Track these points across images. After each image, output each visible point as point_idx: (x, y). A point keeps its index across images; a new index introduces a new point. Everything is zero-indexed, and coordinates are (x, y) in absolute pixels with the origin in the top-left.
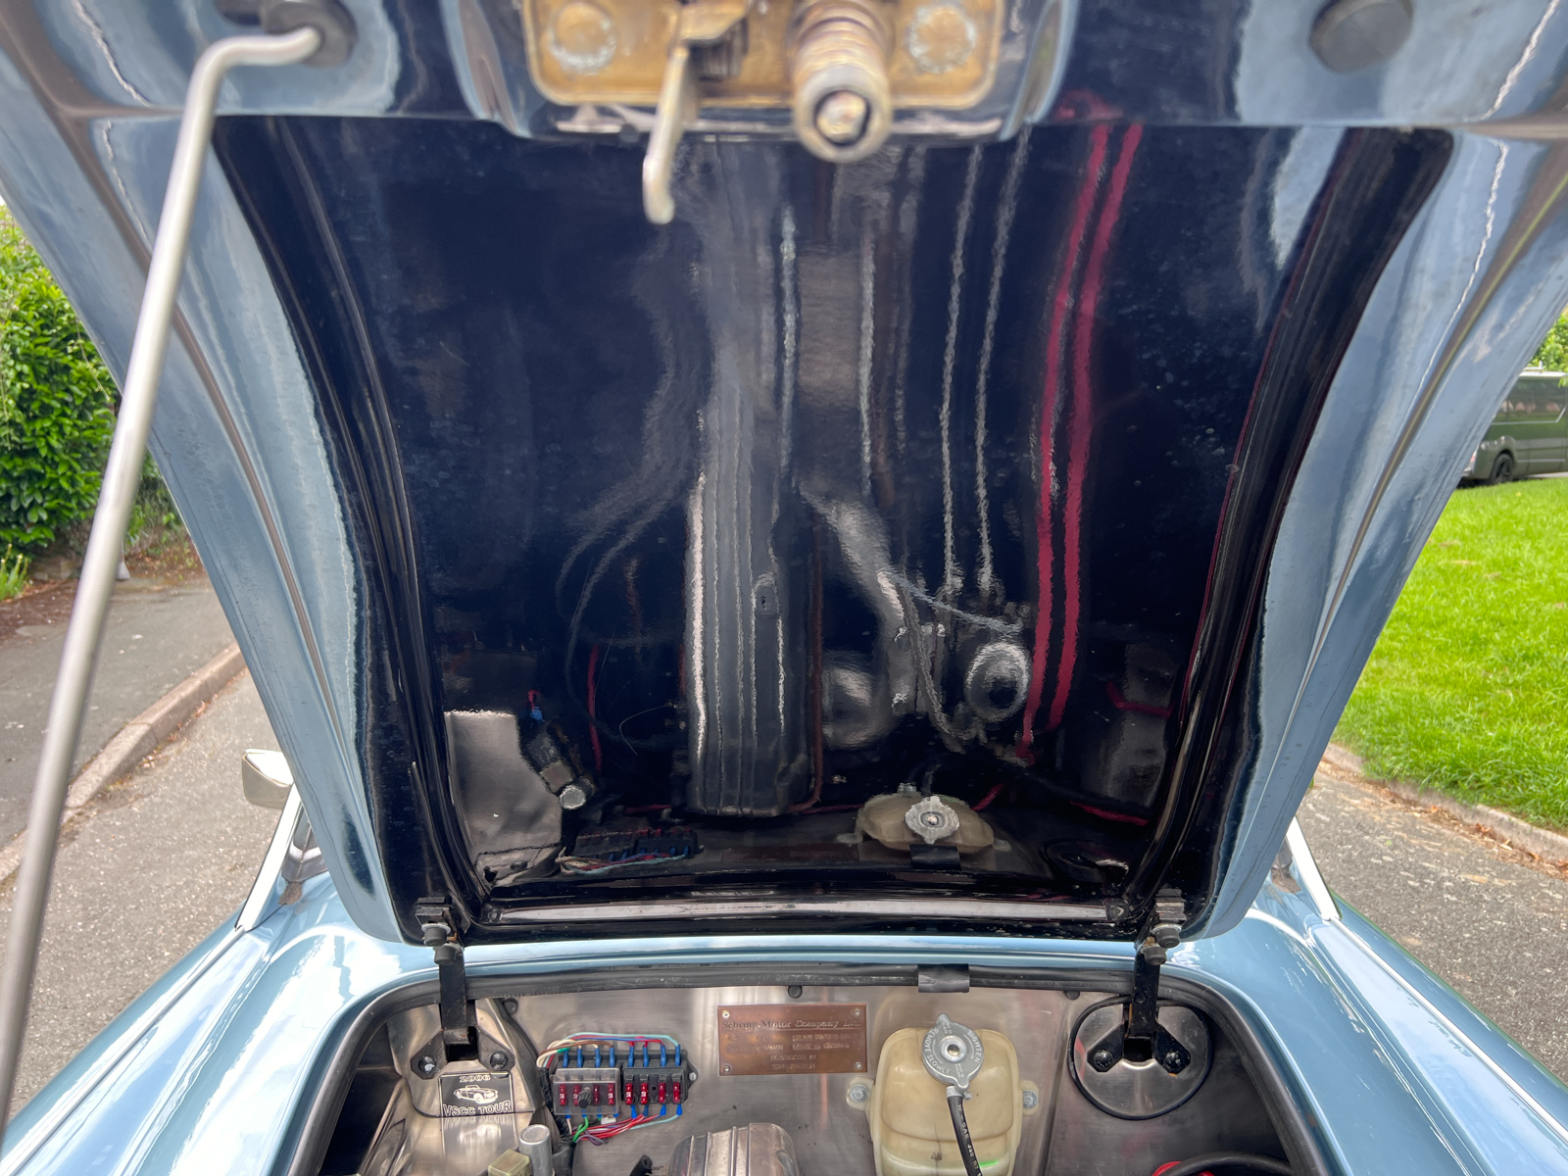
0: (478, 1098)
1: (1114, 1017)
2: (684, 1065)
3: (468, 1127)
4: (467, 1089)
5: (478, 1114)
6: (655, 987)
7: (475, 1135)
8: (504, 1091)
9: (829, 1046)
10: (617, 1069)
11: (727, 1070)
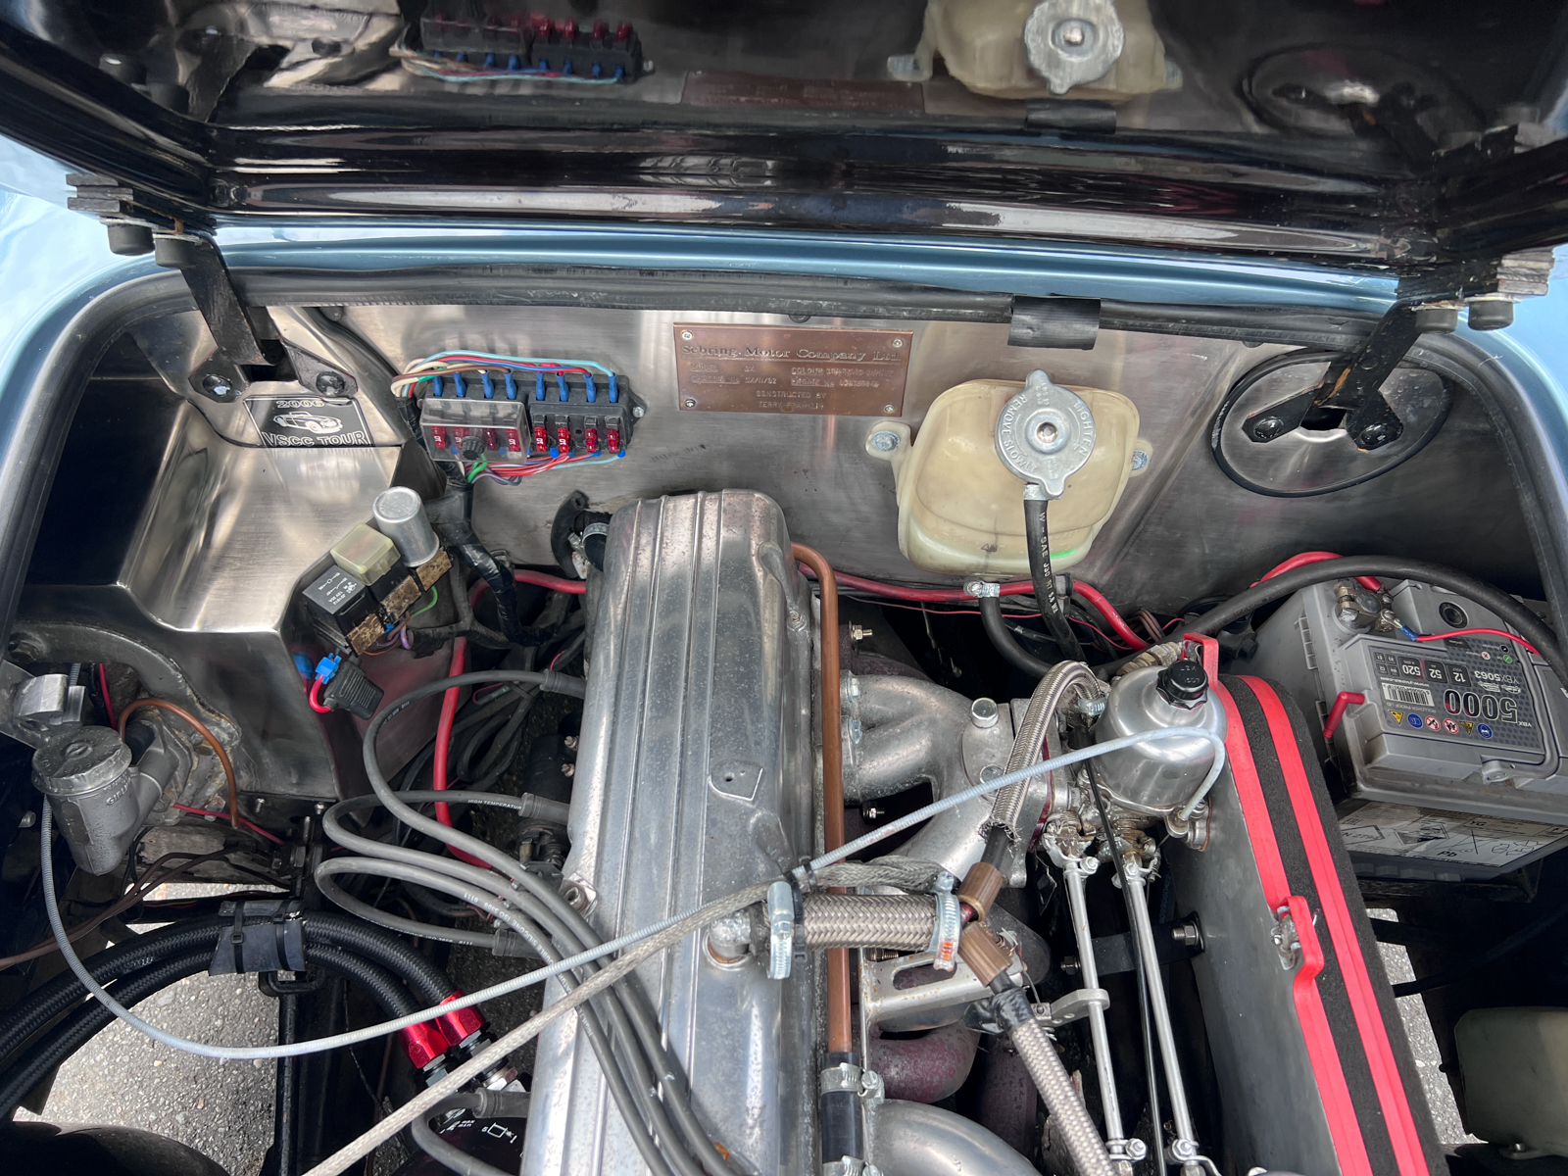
0: (313, 427)
1: (1309, 375)
2: (624, 396)
3: (309, 458)
4: (291, 415)
5: (318, 446)
6: (565, 305)
8: (351, 422)
9: (848, 383)
10: (519, 404)
11: (691, 405)
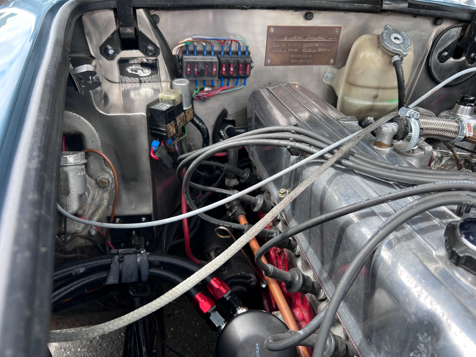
0: (140, 73)
1: (456, 34)
2: (249, 57)
3: (135, 89)
4: (134, 67)
7: (139, 94)
10: (216, 57)
11: (269, 63)
